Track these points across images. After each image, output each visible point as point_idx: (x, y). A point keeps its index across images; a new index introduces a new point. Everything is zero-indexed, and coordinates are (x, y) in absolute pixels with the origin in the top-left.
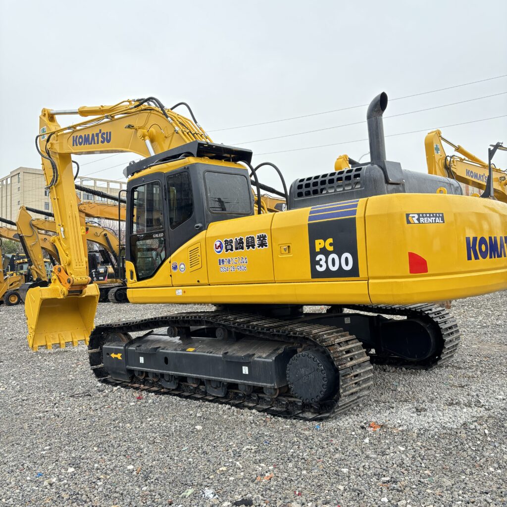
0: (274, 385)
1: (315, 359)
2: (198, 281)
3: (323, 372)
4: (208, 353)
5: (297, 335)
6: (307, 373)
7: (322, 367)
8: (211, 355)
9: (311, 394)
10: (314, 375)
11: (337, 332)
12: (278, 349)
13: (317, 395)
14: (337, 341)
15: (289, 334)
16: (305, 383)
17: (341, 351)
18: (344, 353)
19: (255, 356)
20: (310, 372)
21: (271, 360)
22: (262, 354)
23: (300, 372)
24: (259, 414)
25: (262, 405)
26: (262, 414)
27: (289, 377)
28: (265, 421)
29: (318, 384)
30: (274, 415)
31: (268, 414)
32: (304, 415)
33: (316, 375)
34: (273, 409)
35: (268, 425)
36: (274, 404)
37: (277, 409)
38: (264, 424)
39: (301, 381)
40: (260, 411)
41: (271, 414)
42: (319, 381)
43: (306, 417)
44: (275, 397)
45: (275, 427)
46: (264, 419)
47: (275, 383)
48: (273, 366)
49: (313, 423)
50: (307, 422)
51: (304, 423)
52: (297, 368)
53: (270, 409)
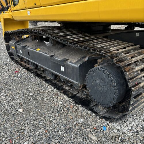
1: (109, 76)
2: (35, 4)
3: (116, 88)
4: (45, 53)
5: (96, 52)
6: (101, 85)
7: (115, 84)
8: (46, 55)
9: (103, 101)
10: (107, 88)
11: (134, 50)
13: (108, 103)
14: (134, 59)
15: (90, 50)
16: (99, 91)
17: (137, 71)
18: (139, 72)
19: (68, 61)
20: (104, 85)
21: (77, 66)
22: (73, 60)
23: (96, 82)
24: (68, 100)
25: (73, 90)
26: (69, 100)
27: (87, 82)
28: (68, 109)
29: (109, 95)
30: (77, 103)
31: (73, 100)
32: (97, 109)
33: (108, 89)
34: (78, 96)
35: (68, 115)
36: (80, 92)
37: (81, 97)
38: (66, 112)
39: (96, 89)
40: (69, 97)
41: (75, 101)
42: (111, 94)
43: (98, 111)
44: (80, 88)
45: (72, 118)
46: (68, 107)
47: (79, 82)
48: (78, 71)
49: (102, 121)
50: (98, 117)
51: (95, 118)
52: (93, 78)
53: (76, 95)
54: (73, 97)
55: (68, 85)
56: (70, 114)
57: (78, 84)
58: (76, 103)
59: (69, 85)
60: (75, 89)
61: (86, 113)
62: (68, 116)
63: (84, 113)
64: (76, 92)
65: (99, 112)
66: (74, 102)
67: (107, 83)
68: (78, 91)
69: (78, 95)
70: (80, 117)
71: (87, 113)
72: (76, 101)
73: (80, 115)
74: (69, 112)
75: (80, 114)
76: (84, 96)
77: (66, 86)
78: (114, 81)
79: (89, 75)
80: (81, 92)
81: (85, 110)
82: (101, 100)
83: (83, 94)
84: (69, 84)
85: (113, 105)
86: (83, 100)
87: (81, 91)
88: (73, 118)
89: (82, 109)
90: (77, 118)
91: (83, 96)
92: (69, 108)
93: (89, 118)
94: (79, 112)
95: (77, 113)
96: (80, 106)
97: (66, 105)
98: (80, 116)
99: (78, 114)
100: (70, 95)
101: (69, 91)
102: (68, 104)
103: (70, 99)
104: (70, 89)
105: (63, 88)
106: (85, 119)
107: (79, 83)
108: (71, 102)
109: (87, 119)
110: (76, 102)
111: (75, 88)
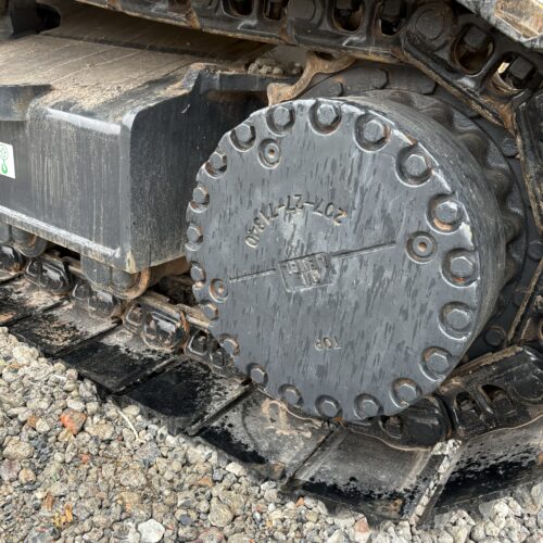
0: (123, 254)
3: (465, 262)
6: (321, 246)
7: (465, 228)
9: (322, 371)
10: (379, 272)
12: (166, 81)
16: (298, 298)
19: (50, 98)
20: (350, 244)
21: (115, 129)
23: (276, 226)
24: (41, 376)
25: (78, 310)
26: (53, 377)
27: (200, 239)
28: (43, 445)
29: (389, 328)
30: (109, 392)
31: (81, 378)
32: (251, 427)
33: (388, 274)
34: (117, 347)
35: (39, 495)
36: (126, 318)
37: (134, 349)
38: (26, 475)
39: (269, 284)
40: (50, 354)
41: (94, 382)
42: (404, 313)
43: (264, 446)
44: (132, 295)
45: (76, 521)
46: (42, 426)
47: (128, 247)
48: (124, 157)
49: (302, 521)
50: (269, 490)
51: (248, 494)
52: (259, 197)
53: (105, 341)
54: (83, 355)
55: (43, 280)
56: (57, 489)
57: (121, 262)
58: (103, 394)
59: (55, 276)
60: (92, 303)
61: (176, 466)
62: (38, 508)
63: (162, 464)
64: (98, 323)
65: (274, 452)
66: (87, 388)
67: (378, 227)
68: (115, 312)
69: (114, 340)
70: (136, 497)
71: (186, 463)
72: (99, 379)
73: (134, 482)
74: (51, 470)
75: (137, 480)
76: (156, 342)
77: (33, 288)
78: (453, 206)
79: (221, 176)
80: (134, 318)
81: (171, 440)
82: (312, 371)
83: (149, 331)
84: (56, 269)
85: (406, 404)
86: (154, 374)
87: (137, 312)
88: (83, 515)
89: (148, 436)
90: (115, 510)
91: (152, 347)
92: (46, 436)
93: (203, 506)
94: (124, 458)
95: (108, 470)
96: (133, 410)
97: (23, 414)
98: (132, 489)
99: (122, 477)
100: (60, 341)
101: (52, 319)
102: (44, 405)
103: (60, 365)
104: (57, 306)
105: (14, 297)
106: (180, 513)
107: (129, 256)
108: (68, 386)
109: (194, 515)
110: (100, 387)
111: (92, 293)
